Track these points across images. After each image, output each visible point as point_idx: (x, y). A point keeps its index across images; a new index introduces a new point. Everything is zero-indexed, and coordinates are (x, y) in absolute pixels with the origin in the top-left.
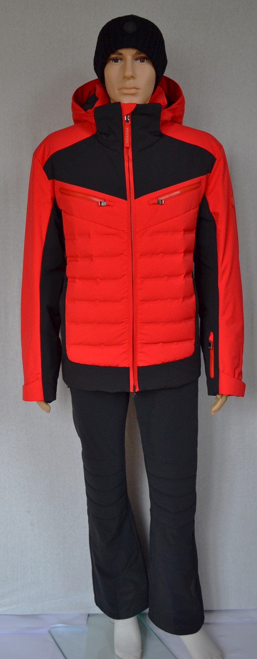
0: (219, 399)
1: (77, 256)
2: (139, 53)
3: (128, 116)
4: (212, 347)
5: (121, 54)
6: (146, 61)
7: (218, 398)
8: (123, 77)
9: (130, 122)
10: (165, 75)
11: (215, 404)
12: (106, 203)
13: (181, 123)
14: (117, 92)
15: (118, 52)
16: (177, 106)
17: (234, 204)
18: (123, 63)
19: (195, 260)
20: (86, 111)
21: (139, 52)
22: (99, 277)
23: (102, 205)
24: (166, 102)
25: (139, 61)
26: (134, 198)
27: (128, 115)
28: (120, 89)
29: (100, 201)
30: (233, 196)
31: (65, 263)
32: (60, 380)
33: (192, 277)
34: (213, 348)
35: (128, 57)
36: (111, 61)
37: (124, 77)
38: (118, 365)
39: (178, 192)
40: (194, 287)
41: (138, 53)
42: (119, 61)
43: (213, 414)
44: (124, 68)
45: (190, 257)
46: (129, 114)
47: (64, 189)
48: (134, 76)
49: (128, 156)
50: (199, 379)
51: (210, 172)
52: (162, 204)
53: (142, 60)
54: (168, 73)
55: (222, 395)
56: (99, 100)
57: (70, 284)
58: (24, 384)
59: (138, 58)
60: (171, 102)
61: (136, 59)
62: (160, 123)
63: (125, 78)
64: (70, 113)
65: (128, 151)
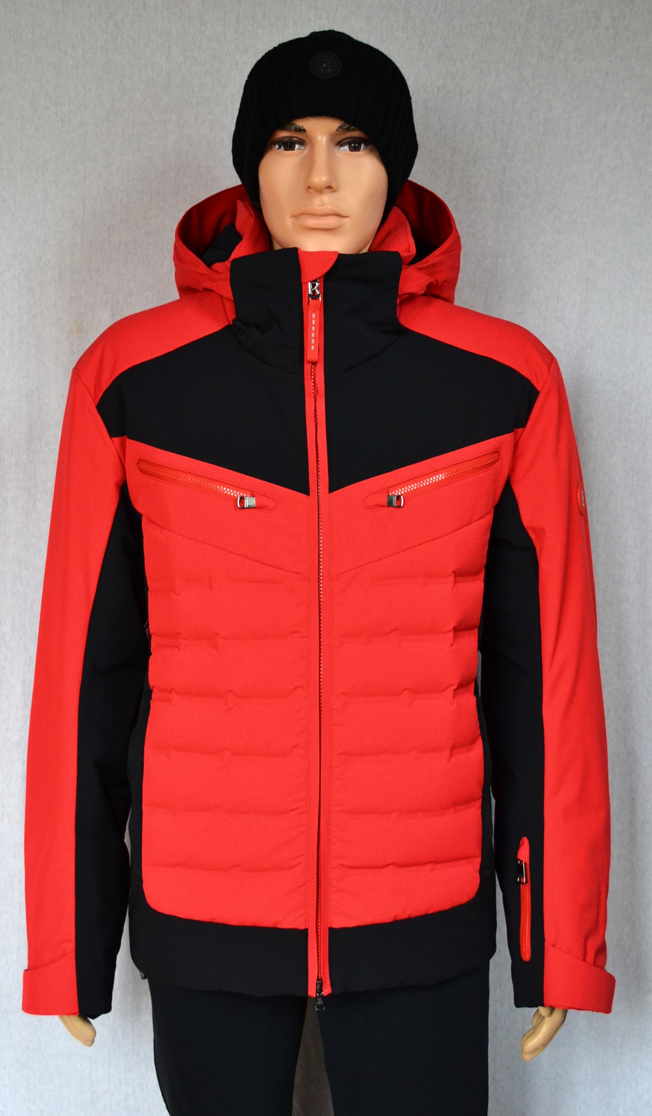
0: (543, 1017)
1: (179, 633)
2: (348, 130)
3: (317, 284)
4: (526, 879)
5: (302, 130)
6: (365, 148)
7: (540, 1015)
8: (307, 186)
9: (320, 298)
10: (410, 178)
11: (534, 1030)
12: (254, 501)
13: (450, 300)
14: (289, 222)
15: (294, 124)
16: (442, 257)
17: (584, 505)
18: (306, 151)
19: (483, 646)
20: (209, 265)
21: (348, 126)
22: (232, 691)
23: (247, 503)
24: (413, 250)
25: (346, 148)
26: (327, 489)
27: (316, 281)
28: (296, 216)
29: (241, 494)
30: (582, 485)
31: (146, 653)
32: (123, 958)
33: (476, 693)
34: (529, 881)
35: (319, 138)
36: (277, 147)
37: (309, 187)
38: (276, 925)
39: (441, 477)
40: (479, 719)
41: (344, 127)
42: (297, 146)
43: (527, 1057)
44: (308, 165)
45: (471, 641)
46: (319, 278)
47: (147, 462)
48: (333, 185)
49: (314, 382)
50: (492, 962)
51: (524, 426)
52: (399, 507)
53: (355, 145)
54: (419, 175)
55: (552, 1009)
56: (244, 240)
57: (156, 707)
58: (28, 968)
59: (345, 141)
60: (425, 247)
61: (340, 144)
62: (398, 301)
63: (311, 189)
64: (168, 269)
65: (315, 370)
